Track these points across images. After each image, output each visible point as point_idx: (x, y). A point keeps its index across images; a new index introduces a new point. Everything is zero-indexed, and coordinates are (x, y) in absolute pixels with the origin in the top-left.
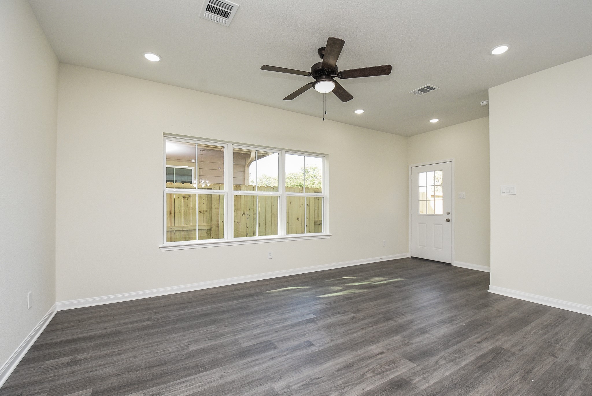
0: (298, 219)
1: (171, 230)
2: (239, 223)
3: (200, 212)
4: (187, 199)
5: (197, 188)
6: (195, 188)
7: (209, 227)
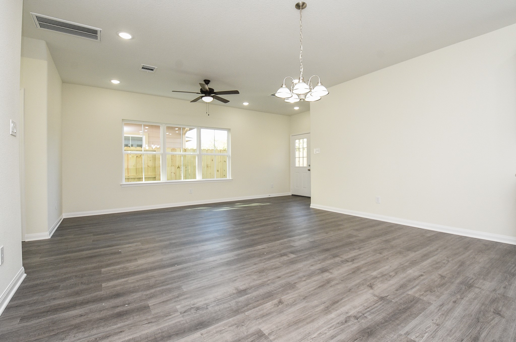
0: (218, 171)
1: (128, 178)
2: (175, 174)
3: (148, 167)
4: (139, 158)
5: (143, 151)
6: (142, 151)
7: (154, 176)
